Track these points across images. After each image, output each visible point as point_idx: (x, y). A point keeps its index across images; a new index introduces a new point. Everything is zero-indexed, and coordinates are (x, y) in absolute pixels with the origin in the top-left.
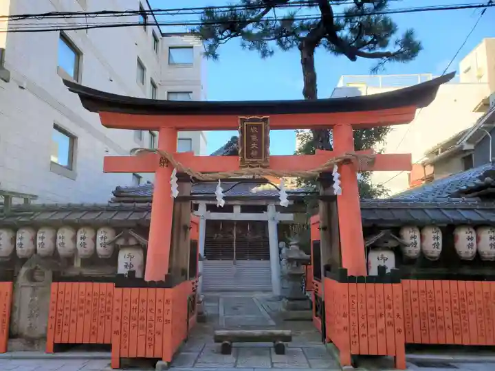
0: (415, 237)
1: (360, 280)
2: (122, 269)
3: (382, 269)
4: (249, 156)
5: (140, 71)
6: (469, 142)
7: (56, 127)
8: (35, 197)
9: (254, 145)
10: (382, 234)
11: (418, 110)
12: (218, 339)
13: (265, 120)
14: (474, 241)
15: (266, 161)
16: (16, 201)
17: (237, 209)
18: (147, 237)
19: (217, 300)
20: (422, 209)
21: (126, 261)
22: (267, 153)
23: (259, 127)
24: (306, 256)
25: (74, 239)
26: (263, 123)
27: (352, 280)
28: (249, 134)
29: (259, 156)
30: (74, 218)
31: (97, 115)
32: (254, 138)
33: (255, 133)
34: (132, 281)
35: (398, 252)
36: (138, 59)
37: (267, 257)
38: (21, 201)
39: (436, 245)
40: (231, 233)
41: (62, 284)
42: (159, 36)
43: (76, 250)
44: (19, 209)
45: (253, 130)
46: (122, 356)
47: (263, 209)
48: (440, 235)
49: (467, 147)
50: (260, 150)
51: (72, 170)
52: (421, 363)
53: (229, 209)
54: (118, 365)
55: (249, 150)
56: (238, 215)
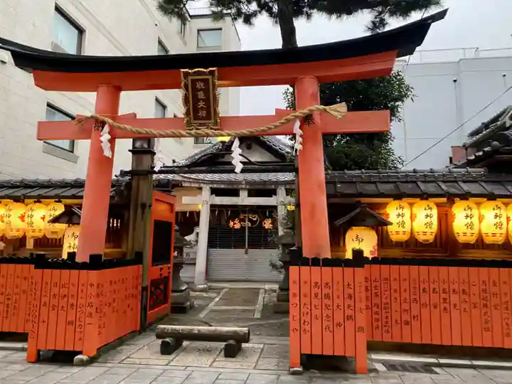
0: (403, 215)
3: (358, 253)
4: (196, 118)
7: (49, 106)
9: (201, 104)
10: (358, 210)
13: (212, 73)
14: (475, 220)
15: (216, 124)
17: (244, 194)
20: (415, 182)
22: (216, 113)
23: (206, 81)
26: (210, 77)
28: (195, 90)
29: (208, 117)
30: (19, 194)
32: (201, 95)
33: (201, 90)
36: (159, 41)
39: (429, 225)
45: (200, 85)
46: (40, 348)
48: (435, 212)
50: (208, 109)
51: (72, 152)
52: (392, 367)
53: (234, 193)
54: (33, 358)
55: (196, 110)
56: (244, 199)
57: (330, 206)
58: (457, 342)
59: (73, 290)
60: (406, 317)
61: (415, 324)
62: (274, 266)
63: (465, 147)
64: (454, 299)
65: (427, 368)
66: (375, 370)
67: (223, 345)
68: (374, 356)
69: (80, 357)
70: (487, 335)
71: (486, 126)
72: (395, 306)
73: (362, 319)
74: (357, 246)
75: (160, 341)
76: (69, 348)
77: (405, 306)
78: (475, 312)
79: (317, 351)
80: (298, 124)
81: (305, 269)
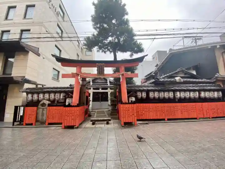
0: (140, 94)
1: (126, 103)
2: (67, 104)
3: (132, 101)
4: (99, 74)
5: (77, 56)
6: (154, 73)
7: (54, 69)
8: (45, 85)
10: (131, 93)
11: (139, 63)
12: (92, 121)
14: (153, 94)
15: (104, 75)
16: (39, 86)
17: (100, 89)
18: (73, 94)
19: (95, 111)
21: (68, 101)
22: (104, 73)
23: (102, 66)
24: (116, 99)
25: (55, 96)
27: (124, 103)
28: (99, 68)
29: (102, 74)
30: (55, 90)
31: (60, 63)
33: (101, 68)
34: (69, 106)
35: (136, 97)
36: (77, 54)
37: (108, 101)
38: (41, 86)
39: (145, 95)
40: (99, 95)
41: (50, 107)
42: (83, 48)
43: (55, 98)
44: (40, 88)
46: (65, 125)
47: (107, 89)
48: (145, 93)
49: (153, 75)
50: (102, 72)
51: (58, 79)
52: (141, 124)
53: (98, 89)
54: (64, 128)
55: (99, 72)
56: (101, 91)
57: (127, 92)
58: (151, 118)
59: (73, 112)
60: (142, 114)
61: (144, 115)
62: (109, 105)
63: (144, 79)
64: (151, 110)
65: (147, 124)
66: (138, 125)
67: (106, 122)
68: (137, 122)
69: (75, 127)
70: (157, 116)
71: (149, 75)
72: (140, 112)
73: (135, 115)
74: (131, 100)
75: (92, 122)
76: (72, 125)
77: (142, 112)
78: (155, 112)
79: (127, 121)
80: (121, 75)
81: (124, 105)
